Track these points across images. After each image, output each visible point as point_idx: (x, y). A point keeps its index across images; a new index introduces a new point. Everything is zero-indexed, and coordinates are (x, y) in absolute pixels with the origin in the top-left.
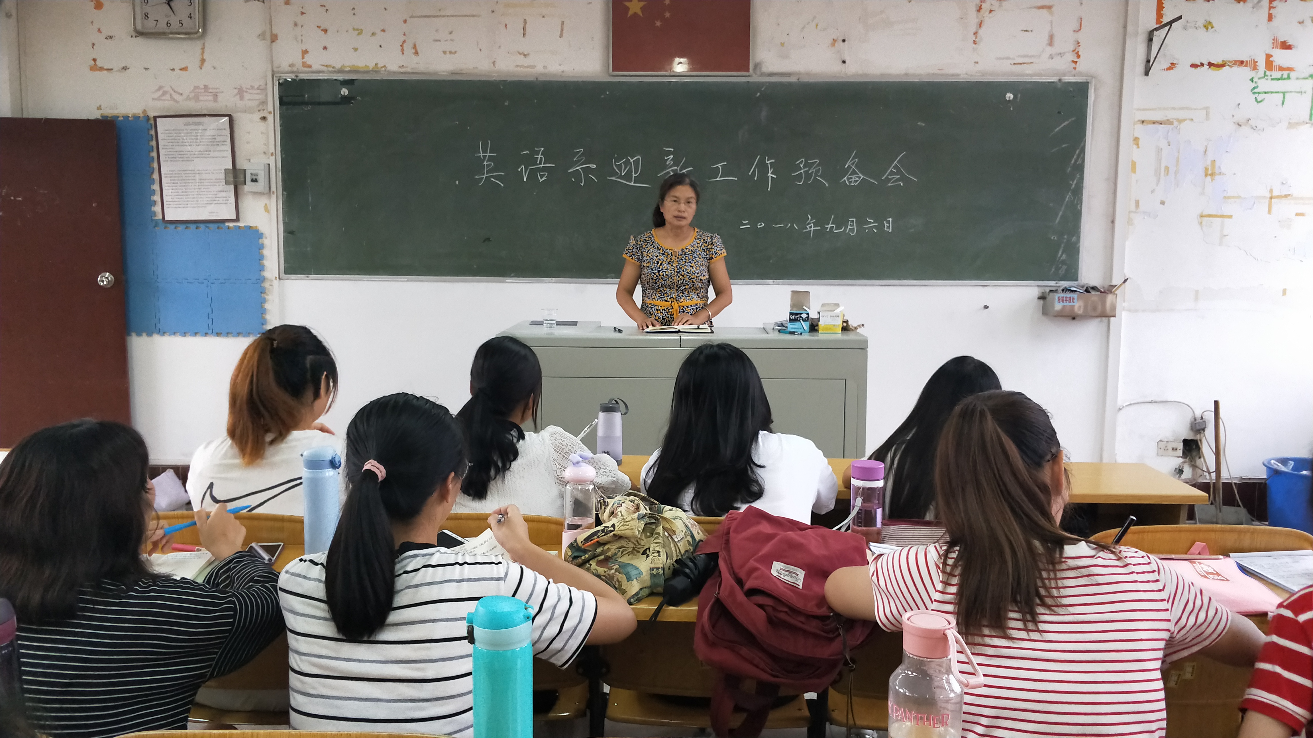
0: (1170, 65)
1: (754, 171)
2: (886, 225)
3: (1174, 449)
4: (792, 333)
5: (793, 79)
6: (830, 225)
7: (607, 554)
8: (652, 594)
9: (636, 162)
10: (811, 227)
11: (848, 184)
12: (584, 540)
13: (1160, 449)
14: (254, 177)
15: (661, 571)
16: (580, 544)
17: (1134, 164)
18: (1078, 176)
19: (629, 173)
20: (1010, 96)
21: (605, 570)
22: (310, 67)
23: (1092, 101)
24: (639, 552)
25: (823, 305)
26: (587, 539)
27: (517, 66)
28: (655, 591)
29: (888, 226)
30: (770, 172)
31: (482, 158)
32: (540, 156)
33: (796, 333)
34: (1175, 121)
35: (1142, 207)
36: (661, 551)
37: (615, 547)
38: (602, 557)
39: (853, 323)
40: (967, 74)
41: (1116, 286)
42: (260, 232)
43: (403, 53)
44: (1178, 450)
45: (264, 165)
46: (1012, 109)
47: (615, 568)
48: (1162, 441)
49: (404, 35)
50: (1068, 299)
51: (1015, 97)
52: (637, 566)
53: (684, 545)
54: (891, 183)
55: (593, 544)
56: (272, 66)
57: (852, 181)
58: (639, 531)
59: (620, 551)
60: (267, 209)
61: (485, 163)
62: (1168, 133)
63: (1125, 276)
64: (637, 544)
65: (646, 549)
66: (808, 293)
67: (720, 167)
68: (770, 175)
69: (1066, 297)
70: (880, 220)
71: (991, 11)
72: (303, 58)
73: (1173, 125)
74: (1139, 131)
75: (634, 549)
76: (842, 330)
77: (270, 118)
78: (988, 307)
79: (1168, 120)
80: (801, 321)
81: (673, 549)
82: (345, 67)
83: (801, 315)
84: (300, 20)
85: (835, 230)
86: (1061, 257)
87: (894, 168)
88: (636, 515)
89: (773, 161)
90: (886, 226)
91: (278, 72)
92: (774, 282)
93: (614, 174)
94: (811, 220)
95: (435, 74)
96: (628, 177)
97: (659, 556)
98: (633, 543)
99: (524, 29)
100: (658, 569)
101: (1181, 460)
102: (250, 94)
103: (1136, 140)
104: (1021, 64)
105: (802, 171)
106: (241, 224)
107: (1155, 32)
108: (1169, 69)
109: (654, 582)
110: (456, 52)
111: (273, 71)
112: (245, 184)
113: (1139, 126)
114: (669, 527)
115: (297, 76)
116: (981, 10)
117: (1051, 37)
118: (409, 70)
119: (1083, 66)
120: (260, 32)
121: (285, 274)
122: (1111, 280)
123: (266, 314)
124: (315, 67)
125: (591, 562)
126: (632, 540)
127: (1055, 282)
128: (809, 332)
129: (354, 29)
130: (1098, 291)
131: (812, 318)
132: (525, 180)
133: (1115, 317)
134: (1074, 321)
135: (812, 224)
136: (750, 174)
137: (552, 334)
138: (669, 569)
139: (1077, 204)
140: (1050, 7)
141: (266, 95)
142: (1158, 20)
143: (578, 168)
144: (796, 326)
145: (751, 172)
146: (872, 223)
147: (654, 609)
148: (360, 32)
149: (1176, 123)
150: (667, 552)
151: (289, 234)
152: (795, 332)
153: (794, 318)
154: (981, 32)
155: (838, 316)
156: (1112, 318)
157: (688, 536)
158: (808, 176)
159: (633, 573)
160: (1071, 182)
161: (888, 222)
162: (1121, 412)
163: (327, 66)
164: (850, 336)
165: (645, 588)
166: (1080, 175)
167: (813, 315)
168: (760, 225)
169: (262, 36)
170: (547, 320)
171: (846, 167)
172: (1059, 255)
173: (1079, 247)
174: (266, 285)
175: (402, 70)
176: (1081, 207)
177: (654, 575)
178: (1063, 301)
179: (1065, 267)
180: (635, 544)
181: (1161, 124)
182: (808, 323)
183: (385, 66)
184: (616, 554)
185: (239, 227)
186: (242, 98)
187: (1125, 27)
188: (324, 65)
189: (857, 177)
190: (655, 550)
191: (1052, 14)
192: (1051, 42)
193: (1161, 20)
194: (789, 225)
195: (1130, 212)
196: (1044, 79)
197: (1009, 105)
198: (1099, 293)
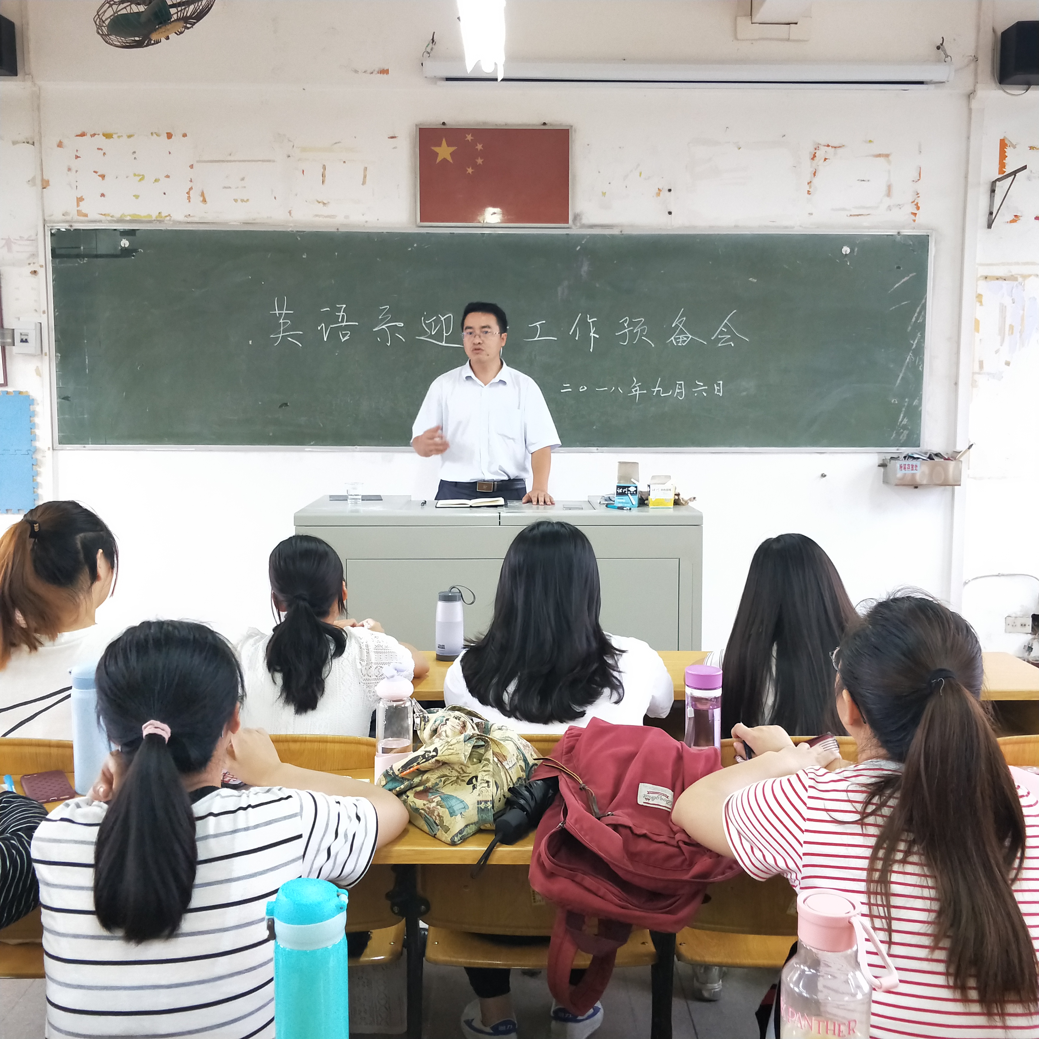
0: (1014, 217)
1: (575, 330)
2: (716, 388)
3: (1023, 625)
4: (621, 508)
5: (616, 232)
6: (657, 389)
7: (427, 785)
8: (480, 831)
9: (448, 320)
10: (636, 391)
11: (676, 345)
12: (402, 767)
13: (1009, 625)
14: (24, 338)
15: (490, 805)
16: (397, 773)
17: (977, 322)
18: (919, 335)
19: (440, 332)
20: (846, 250)
21: (425, 802)
22: (86, 215)
23: (933, 255)
24: (463, 781)
25: (653, 477)
26: (405, 767)
27: (317, 216)
28: (482, 827)
29: (719, 389)
30: (592, 332)
31: (278, 316)
32: (342, 313)
33: (624, 509)
34: (1019, 276)
35: (986, 368)
36: (490, 780)
37: (436, 776)
38: (421, 788)
39: (684, 496)
40: (800, 226)
41: (960, 452)
42: (31, 398)
43: (189, 201)
44: (1027, 626)
45: (36, 324)
46: (848, 264)
47: (436, 800)
48: (1010, 617)
49: (191, 181)
50: (910, 467)
51: (852, 251)
52: (462, 799)
53: (517, 771)
54: (722, 343)
55: (413, 772)
56: (43, 215)
57: (679, 341)
58: (465, 756)
59: (441, 780)
60: (38, 372)
61: (281, 321)
62: (1012, 290)
63: (970, 441)
64: (461, 772)
65: (472, 778)
66: (636, 464)
67: (538, 326)
68: (592, 334)
69: (909, 465)
70: (710, 383)
71: (825, 159)
72: (78, 205)
73: (1017, 281)
74: (983, 287)
75: (458, 778)
76: (674, 505)
77: (41, 272)
78: (825, 476)
79: (1012, 276)
80: (629, 495)
81: (504, 777)
82: (125, 216)
83: (629, 489)
84: (75, 164)
85: (662, 394)
86: (902, 421)
87: (724, 327)
88: (462, 737)
89: (595, 319)
90: (716, 390)
91: (51, 222)
92: (597, 449)
93: (424, 333)
94: (636, 384)
95: (226, 224)
96: (438, 336)
97: (488, 786)
98: (457, 771)
99: (323, 175)
100: (486, 802)
101: (1030, 637)
102: (20, 245)
103: (979, 297)
104: (858, 215)
105: (626, 330)
106: (9, 389)
107: (997, 182)
108: (1013, 221)
109: (482, 817)
110: (248, 200)
111: (44, 220)
112: (14, 345)
113: (982, 283)
114: (500, 752)
115: (71, 226)
116: (815, 158)
117: (889, 187)
118: (196, 219)
119: (922, 218)
120: (30, 178)
121: (59, 444)
122: (955, 445)
123: (37, 489)
124: (93, 215)
125: (408, 793)
126: (456, 767)
127: (896, 448)
128: (638, 507)
129: (135, 175)
130: (942, 458)
131: (641, 492)
132: (325, 340)
133: (960, 485)
134: (916, 490)
135: (638, 388)
136: (570, 333)
137: (357, 511)
138: (499, 801)
139: (919, 365)
140: (887, 156)
141: (37, 247)
142: (1001, 171)
143: (383, 327)
144: (624, 501)
145: (572, 331)
146: (701, 386)
147: (483, 850)
148: (142, 178)
149: (1020, 279)
150: (497, 782)
151: (63, 400)
152: (624, 507)
153: (621, 492)
154: (816, 181)
155: (670, 490)
156: (956, 487)
157: (520, 760)
158: (633, 335)
159: (457, 807)
160: (912, 342)
161: (718, 385)
162: (967, 586)
163: (105, 215)
164: (681, 512)
165: (472, 824)
166: (920, 334)
167: (642, 488)
168: (582, 389)
169: (32, 182)
170: (352, 495)
171: (673, 326)
172: (900, 420)
173: (921, 410)
174: (39, 456)
175: (189, 220)
176: (923, 368)
177: (483, 810)
178: (905, 468)
179: (906, 432)
180: (459, 772)
181: (1005, 280)
182: (636, 497)
183: (169, 215)
184: (437, 784)
185: (7, 393)
186: (10, 250)
187: (966, 177)
188: (101, 214)
189: (685, 337)
190: (483, 780)
191: (889, 162)
192: (889, 193)
193: (1004, 170)
194: (614, 388)
195: (974, 373)
196: (881, 232)
197: (846, 259)
198: (943, 460)
